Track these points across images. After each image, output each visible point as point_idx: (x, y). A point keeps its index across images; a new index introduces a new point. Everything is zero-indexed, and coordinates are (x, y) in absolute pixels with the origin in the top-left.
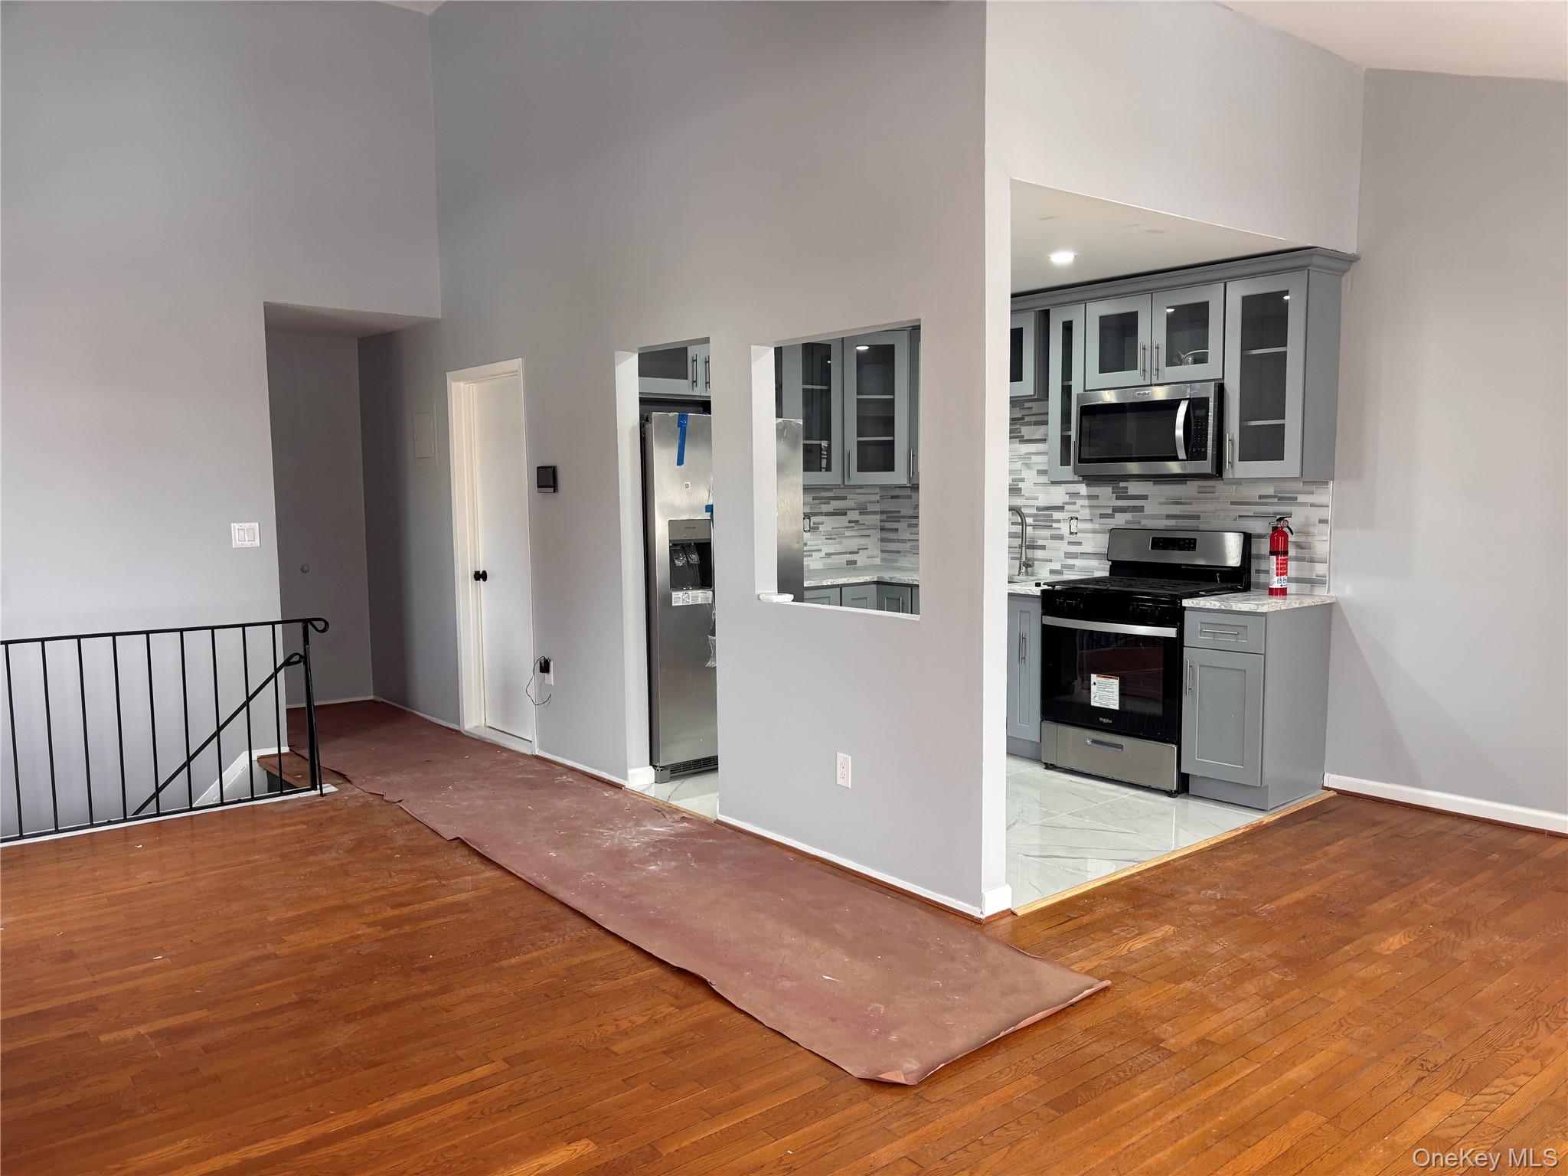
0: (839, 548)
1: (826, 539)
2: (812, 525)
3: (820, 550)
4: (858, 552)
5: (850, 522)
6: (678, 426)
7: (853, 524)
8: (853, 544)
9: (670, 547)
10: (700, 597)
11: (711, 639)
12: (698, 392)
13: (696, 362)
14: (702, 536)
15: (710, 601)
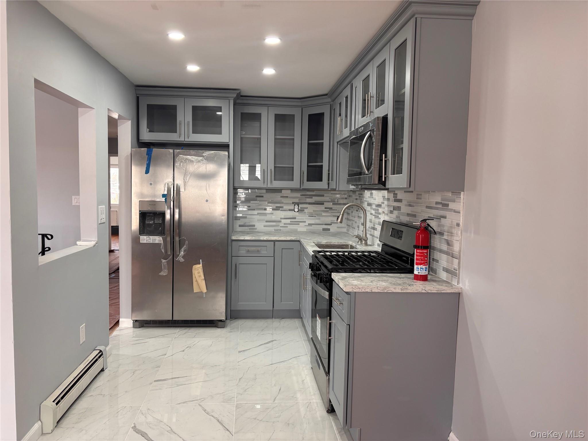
0: (318, 221)
1: (309, 216)
2: (299, 208)
3: (305, 222)
4: (331, 225)
5: (326, 208)
6: (146, 155)
7: (328, 210)
8: (329, 220)
9: (140, 214)
10: (157, 239)
11: (164, 261)
12: (182, 139)
13: (181, 125)
14: (159, 209)
15: (162, 242)
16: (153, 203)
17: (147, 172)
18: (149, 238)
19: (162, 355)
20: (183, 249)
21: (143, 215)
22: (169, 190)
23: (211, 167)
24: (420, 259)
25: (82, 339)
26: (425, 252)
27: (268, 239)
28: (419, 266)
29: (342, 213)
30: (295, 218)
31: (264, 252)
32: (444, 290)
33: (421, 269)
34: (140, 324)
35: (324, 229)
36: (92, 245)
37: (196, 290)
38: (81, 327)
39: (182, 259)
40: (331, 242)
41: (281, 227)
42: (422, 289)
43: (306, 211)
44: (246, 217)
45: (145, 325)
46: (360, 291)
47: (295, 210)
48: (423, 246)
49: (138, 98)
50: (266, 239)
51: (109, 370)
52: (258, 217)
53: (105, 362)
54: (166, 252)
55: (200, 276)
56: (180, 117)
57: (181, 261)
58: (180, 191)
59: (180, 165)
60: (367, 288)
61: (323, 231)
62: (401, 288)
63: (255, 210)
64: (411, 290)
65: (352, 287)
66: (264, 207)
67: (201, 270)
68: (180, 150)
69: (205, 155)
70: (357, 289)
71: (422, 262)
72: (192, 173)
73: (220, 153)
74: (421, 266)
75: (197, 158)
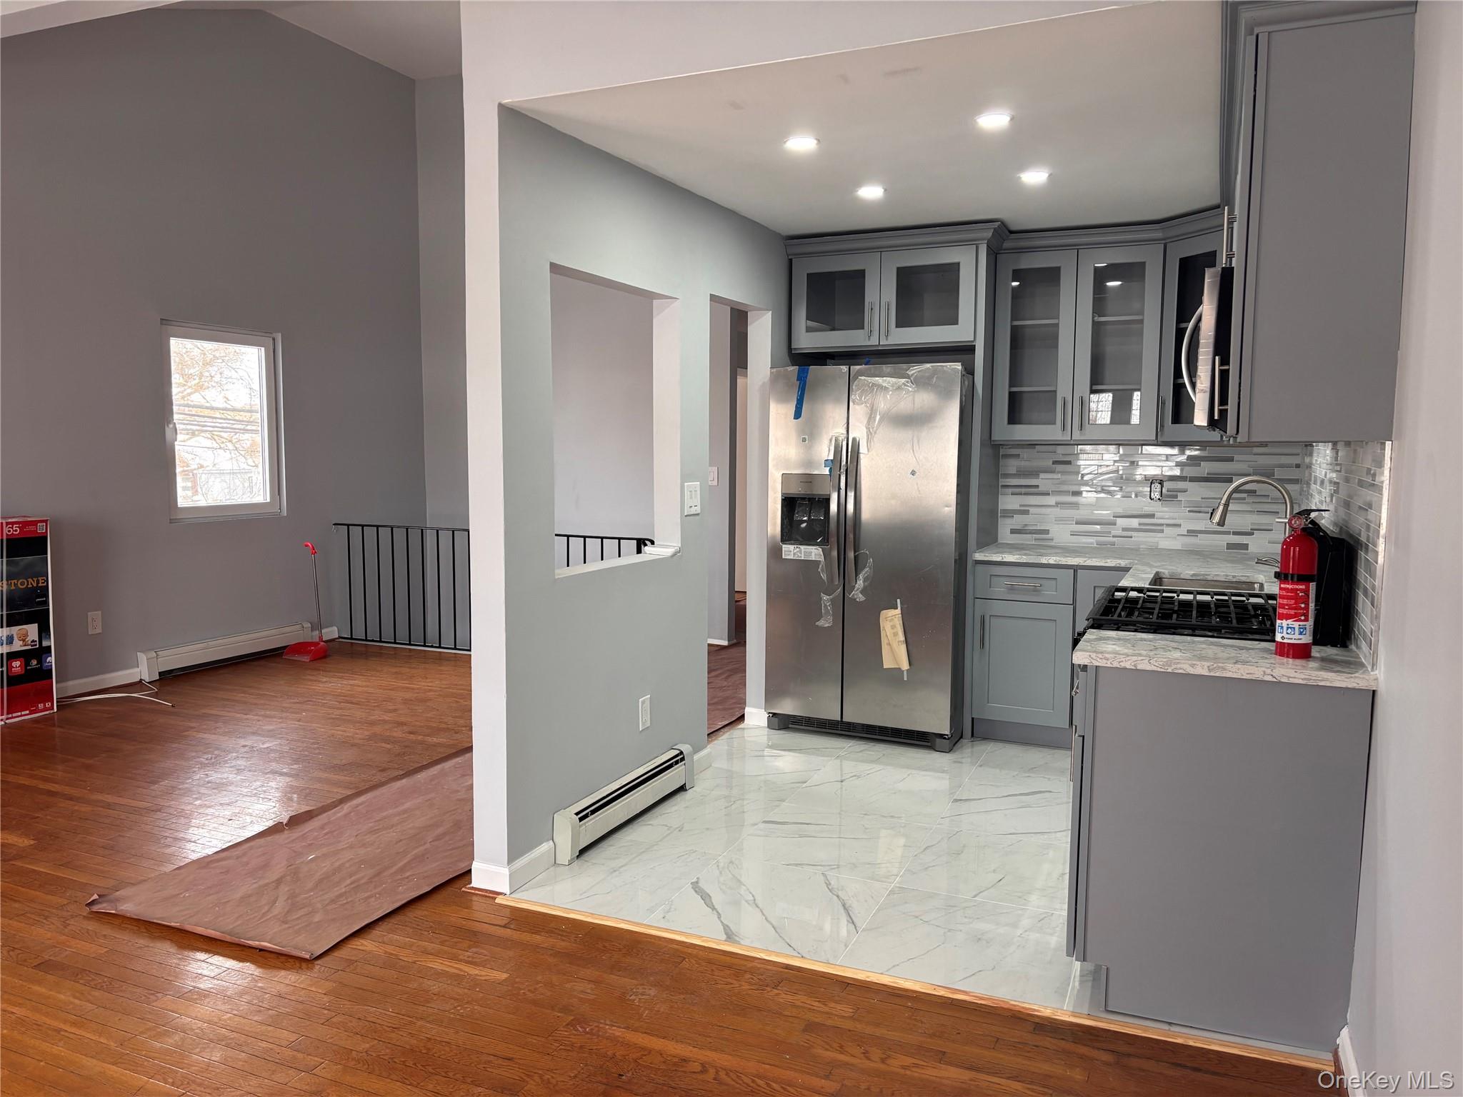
1: (1190, 511)
2: (1164, 491)
3: (1179, 526)
4: (1253, 534)
5: (1238, 491)
6: (797, 380)
9: (782, 500)
10: (814, 553)
11: (825, 597)
12: (874, 341)
13: (873, 311)
14: (819, 491)
15: (822, 559)
16: (809, 479)
17: (798, 415)
18: (798, 549)
19: (799, 783)
20: (861, 576)
21: (790, 504)
22: (838, 451)
23: (923, 399)
24: (1287, 605)
25: (644, 720)
26: (1301, 590)
27: (1060, 563)
28: (1284, 620)
29: (1223, 502)
30: (1152, 516)
31: (1049, 592)
32: (1327, 680)
33: (1288, 628)
34: (782, 723)
35: (1230, 546)
36: (669, 554)
37: (888, 663)
38: (640, 700)
39: (861, 595)
40: (1209, 575)
41: (1113, 536)
42: (1264, 672)
43: (1181, 497)
44: (1026, 512)
45: (790, 726)
46: (1109, 665)
47: (1152, 494)
48: (1298, 576)
49: (791, 261)
50: (1055, 561)
51: (695, 791)
52: (1057, 512)
53: (690, 773)
54: (831, 579)
55: (895, 634)
56: (871, 295)
57: (858, 600)
58: (858, 453)
59: (861, 398)
60: (1124, 660)
61: (1227, 549)
62: (1208, 667)
63: (1048, 494)
64: (1236, 673)
65: (1090, 656)
66: (1075, 488)
67: (899, 620)
68: (861, 365)
69: (912, 375)
70: (1100, 661)
71: (1292, 612)
72: (884, 414)
73: (945, 368)
74: (1290, 622)
75: (894, 380)
